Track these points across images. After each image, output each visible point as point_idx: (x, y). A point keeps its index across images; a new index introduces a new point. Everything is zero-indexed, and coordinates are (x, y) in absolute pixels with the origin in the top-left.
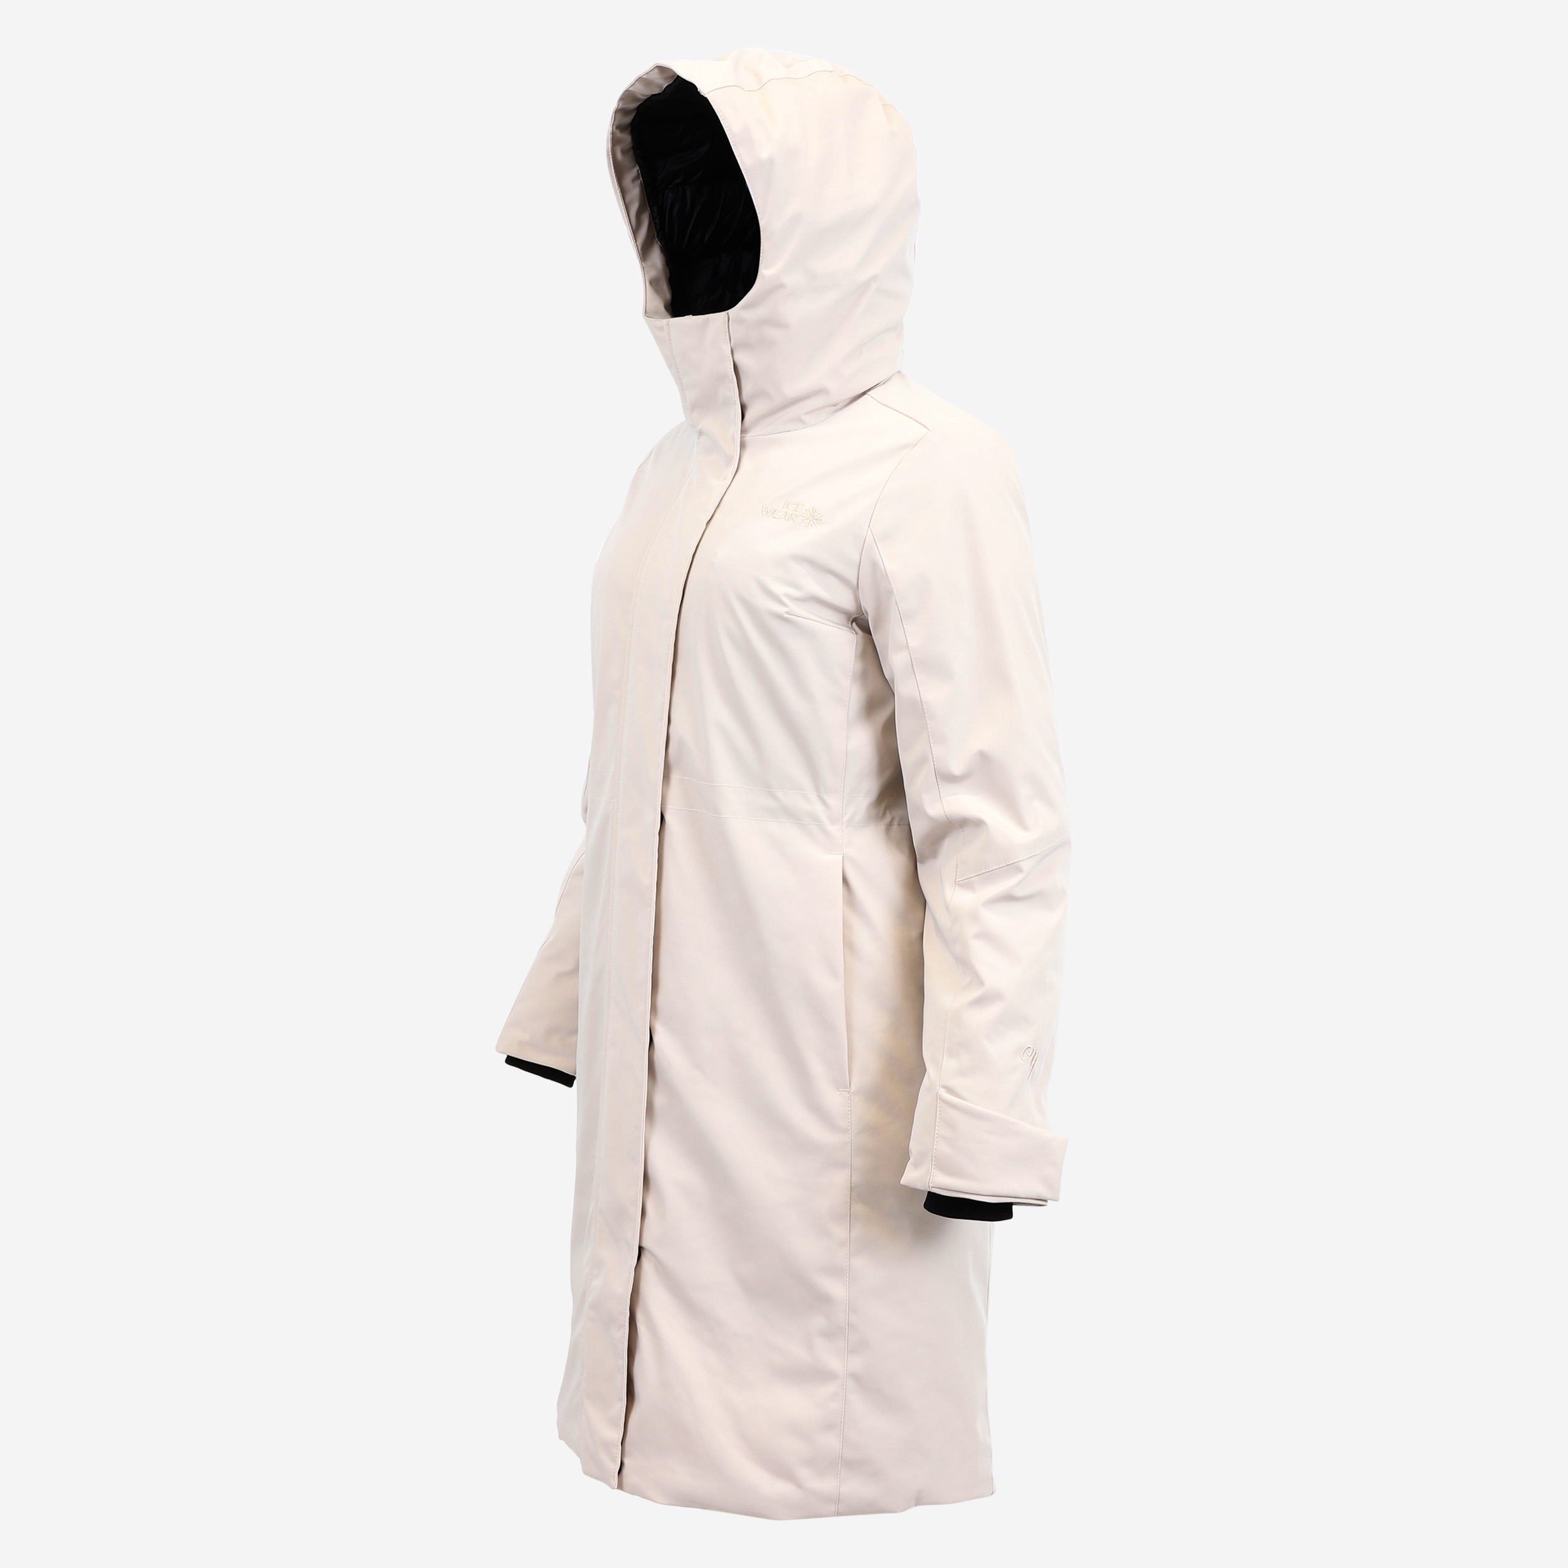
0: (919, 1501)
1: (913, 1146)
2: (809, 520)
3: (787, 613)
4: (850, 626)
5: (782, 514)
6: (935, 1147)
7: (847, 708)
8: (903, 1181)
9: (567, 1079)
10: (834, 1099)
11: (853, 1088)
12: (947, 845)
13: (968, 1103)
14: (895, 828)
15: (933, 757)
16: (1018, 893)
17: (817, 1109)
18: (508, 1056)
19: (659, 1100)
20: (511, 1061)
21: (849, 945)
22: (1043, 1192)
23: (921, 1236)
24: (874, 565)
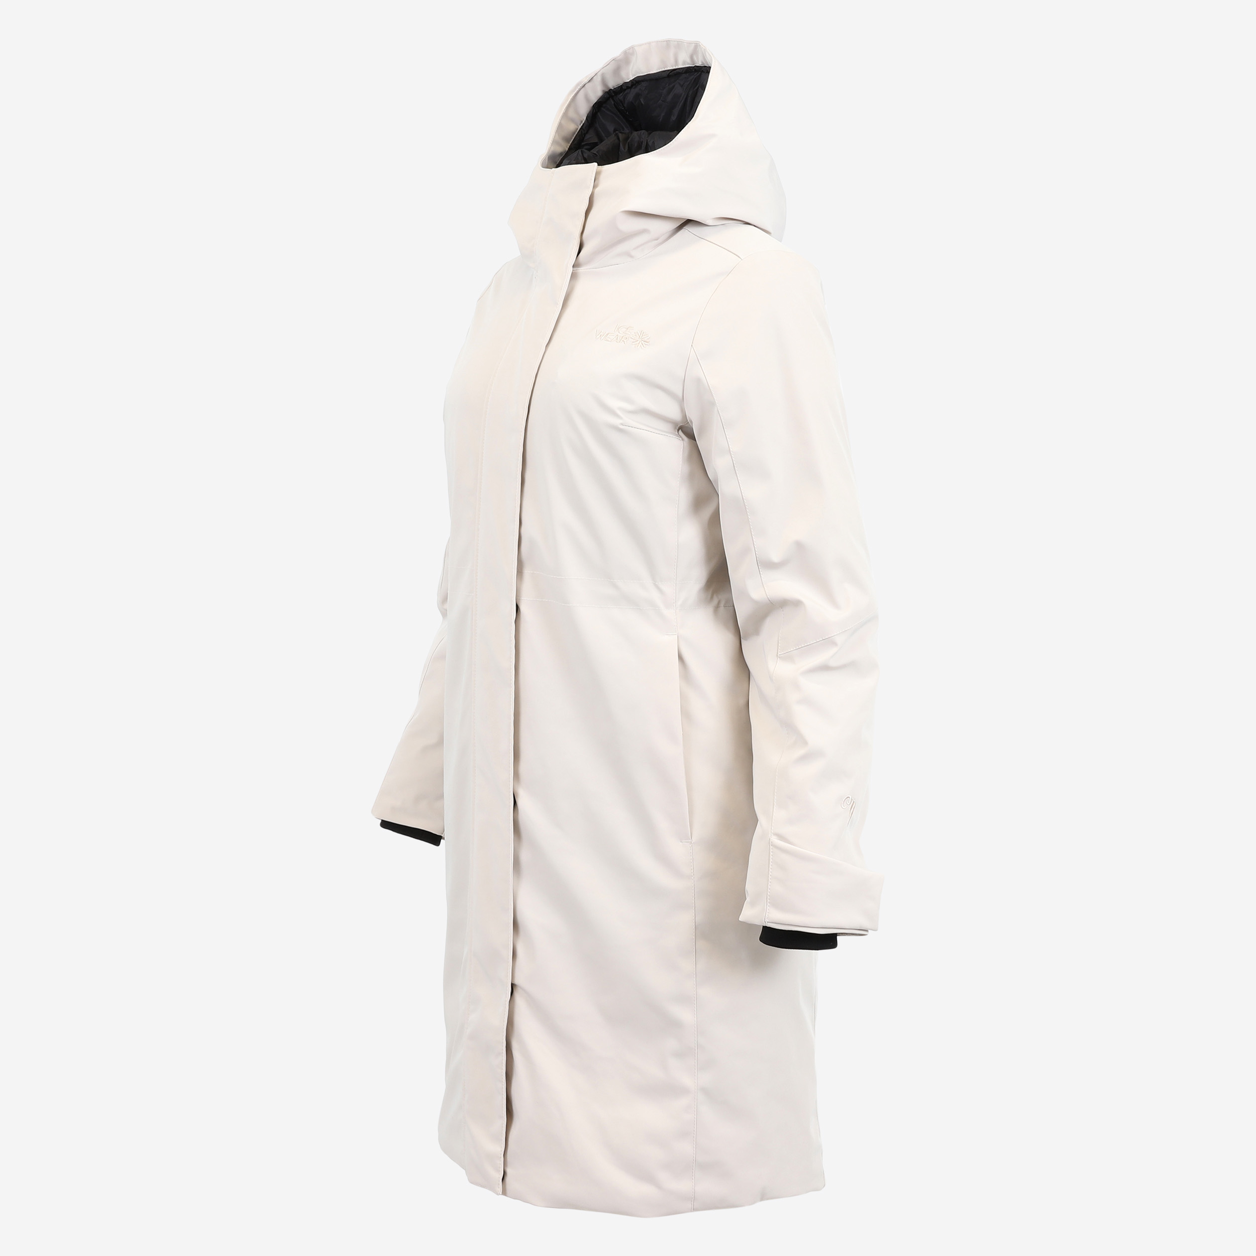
0: (764, 1197)
1: (749, 887)
2: (638, 342)
3: (622, 424)
4: (677, 433)
5: (614, 337)
6: (769, 887)
7: (677, 506)
8: (741, 918)
9: (434, 839)
10: (678, 850)
11: (694, 839)
12: (768, 625)
13: (796, 848)
14: (722, 609)
15: (754, 547)
16: (833, 663)
17: (663, 859)
18: (382, 820)
19: (524, 856)
20: (386, 825)
21: (686, 714)
22: (863, 922)
23: (758, 964)
24: (699, 381)
